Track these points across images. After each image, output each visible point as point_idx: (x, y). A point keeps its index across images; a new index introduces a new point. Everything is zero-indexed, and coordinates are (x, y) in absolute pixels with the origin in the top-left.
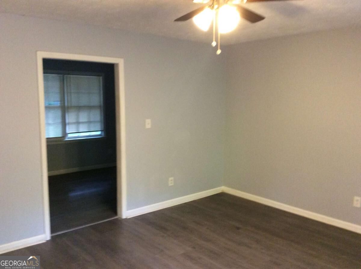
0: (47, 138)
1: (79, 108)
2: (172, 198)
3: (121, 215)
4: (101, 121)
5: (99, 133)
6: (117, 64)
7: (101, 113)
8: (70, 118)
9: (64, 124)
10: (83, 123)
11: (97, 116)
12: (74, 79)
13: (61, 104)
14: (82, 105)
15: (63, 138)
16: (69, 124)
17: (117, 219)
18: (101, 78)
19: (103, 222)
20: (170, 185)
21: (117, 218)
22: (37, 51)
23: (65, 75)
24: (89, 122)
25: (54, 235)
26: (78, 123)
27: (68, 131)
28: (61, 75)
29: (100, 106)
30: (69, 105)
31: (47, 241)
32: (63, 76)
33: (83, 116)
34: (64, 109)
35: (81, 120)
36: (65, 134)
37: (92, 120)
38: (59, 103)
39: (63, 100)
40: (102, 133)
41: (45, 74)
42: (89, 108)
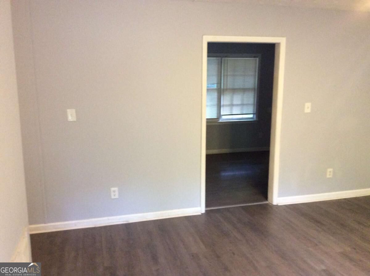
0: (207, 119)
1: (234, 90)
2: (329, 191)
3: (272, 201)
4: (254, 104)
5: (251, 116)
6: (279, 44)
7: (254, 96)
8: (225, 100)
9: (219, 106)
10: (237, 105)
11: (250, 99)
12: (231, 62)
13: (217, 86)
14: (236, 87)
15: (217, 120)
16: (223, 106)
17: (267, 205)
18: (258, 59)
19: (253, 205)
20: (328, 176)
21: (267, 203)
22: (203, 35)
23: (223, 58)
24: (242, 105)
25: (208, 209)
26: (232, 105)
27: (222, 114)
28: (220, 58)
29: (254, 89)
30: (225, 88)
31: (202, 214)
32: (221, 60)
33: (237, 99)
34: (220, 92)
35: (235, 103)
36: (219, 115)
37: (245, 102)
38: (216, 85)
39: (219, 83)
40: (254, 116)
41: (209, 58)
42: (244, 90)
